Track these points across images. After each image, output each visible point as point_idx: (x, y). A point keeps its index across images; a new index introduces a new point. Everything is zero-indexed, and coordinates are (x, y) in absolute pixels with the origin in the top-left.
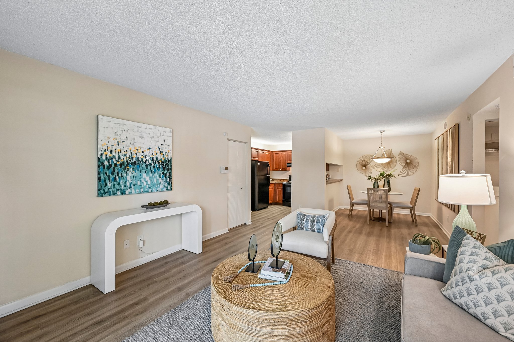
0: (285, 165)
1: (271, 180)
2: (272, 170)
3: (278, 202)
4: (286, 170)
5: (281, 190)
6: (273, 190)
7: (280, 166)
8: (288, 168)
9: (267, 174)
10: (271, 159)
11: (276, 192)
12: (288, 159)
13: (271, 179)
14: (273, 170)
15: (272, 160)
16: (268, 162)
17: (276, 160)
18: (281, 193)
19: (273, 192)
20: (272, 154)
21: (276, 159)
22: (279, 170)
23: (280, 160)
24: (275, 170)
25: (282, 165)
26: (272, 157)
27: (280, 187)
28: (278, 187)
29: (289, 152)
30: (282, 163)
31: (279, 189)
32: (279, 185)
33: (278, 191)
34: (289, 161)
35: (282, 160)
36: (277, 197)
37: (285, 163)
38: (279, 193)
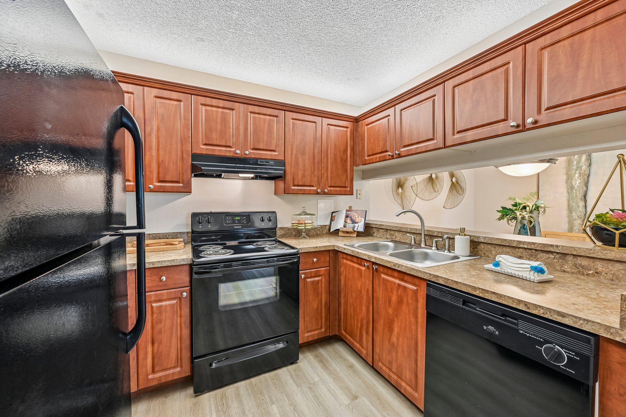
0: (179, 165)
3: (154, 383)
4: (186, 190)
5: (173, 306)
12: (199, 137)
27: (165, 291)
28: (154, 289)
29: (203, 102)
30: (161, 153)
31: (164, 303)
32: (164, 278)
33: (156, 317)
34: (206, 144)
35: (158, 137)
36: (146, 354)
37: (179, 154)
38: (161, 328)
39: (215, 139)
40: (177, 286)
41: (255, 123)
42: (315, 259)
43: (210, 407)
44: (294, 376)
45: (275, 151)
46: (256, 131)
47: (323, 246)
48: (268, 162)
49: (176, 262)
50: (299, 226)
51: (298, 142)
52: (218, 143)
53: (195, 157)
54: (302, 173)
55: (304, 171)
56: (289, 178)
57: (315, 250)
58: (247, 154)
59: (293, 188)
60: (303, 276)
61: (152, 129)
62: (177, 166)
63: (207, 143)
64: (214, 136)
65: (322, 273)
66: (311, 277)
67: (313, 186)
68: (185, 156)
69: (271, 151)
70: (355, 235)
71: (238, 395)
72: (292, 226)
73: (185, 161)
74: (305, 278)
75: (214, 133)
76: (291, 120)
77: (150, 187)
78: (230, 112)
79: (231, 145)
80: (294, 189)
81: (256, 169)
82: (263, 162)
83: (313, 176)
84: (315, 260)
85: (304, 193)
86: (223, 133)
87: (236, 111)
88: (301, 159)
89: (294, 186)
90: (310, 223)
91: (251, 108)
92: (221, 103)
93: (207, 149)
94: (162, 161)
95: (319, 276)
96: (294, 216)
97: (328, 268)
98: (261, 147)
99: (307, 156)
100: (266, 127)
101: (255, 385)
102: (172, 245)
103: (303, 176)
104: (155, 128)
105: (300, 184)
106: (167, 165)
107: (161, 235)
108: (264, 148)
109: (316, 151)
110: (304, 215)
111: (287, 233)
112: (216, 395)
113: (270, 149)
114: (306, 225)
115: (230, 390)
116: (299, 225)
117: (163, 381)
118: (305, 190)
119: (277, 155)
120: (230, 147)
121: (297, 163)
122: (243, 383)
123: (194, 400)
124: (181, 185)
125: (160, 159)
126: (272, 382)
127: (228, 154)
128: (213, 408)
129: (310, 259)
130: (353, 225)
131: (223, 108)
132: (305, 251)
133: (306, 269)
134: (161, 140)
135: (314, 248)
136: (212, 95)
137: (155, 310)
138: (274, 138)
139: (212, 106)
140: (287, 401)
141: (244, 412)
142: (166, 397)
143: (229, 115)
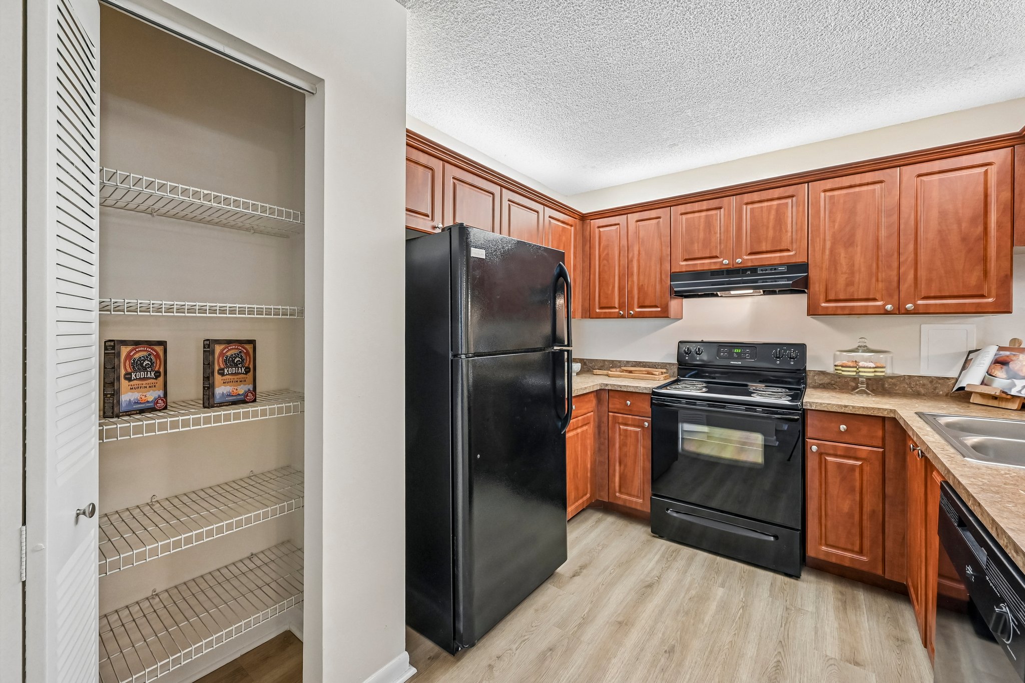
0: (658, 287)
1: (576, 367)
2: (584, 316)
3: (620, 503)
4: (664, 314)
5: (637, 433)
6: (590, 429)
7: (630, 292)
8: (674, 304)
9: (555, 339)
10: (579, 259)
11: (610, 443)
12: (679, 253)
13: (576, 361)
14: (589, 314)
15: (583, 261)
16: (561, 256)
17: (605, 259)
18: (641, 450)
19: (590, 442)
20: (583, 230)
21: (603, 256)
22: (623, 317)
23: (630, 262)
24: (598, 317)
25: (640, 289)
26: (584, 245)
27: (630, 416)
28: (622, 412)
29: (683, 211)
30: (642, 277)
31: (629, 428)
32: (629, 403)
33: (623, 439)
34: (686, 260)
35: (639, 261)
36: (614, 471)
37: (658, 276)
38: (626, 451)
39: (697, 251)
40: (640, 415)
41: (753, 217)
42: (845, 426)
43: (659, 550)
44: (777, 587)
45: (788, 250)
46: (754, 228)
47: (863, 407)
48: (775, 269)
49: (640, 390)
50: (843, 371)
51: (836, 227)
52: (699, 256)
53: (674, 276)
54: (846, 278)
55: (852, 273)
56: (817, 289)
57: (842, 411)
58: (739, 262)
59: (823, 305)
60: (814, 448)
61: (633, 254)
62: (656, 288)
63: (687, 257)
64: (696, 248)
65: (860, 455)
66: (836, 456)
67: (874, 300)
68: (663, 277)
69: (781, 251)
70: (1015, 405)
71: (691, 559)
72: (836, 370)
73: (663, 283)
74: (821, 454)
75: (696, 245)
76: (822, 194)
77: (631, 313)
78: (718, 211)
79: (718, 256)
80: (827, 308)
81: (756, 281)
82: (766, 270)
83: (874, 280)
84: (843, 427)
85: (852, 313)
86: (706, 243)
87: (725, 209)
88: (843, 255)
89: (828, 301)
90: (870, 368)
91: (747, 198)
92: (705, 205)
93: (686, 265)
94: (642, 285)
95: (857, 459)
96: (838, 353)
97: (881, 450)
98: (764, 249)
99: (859, 248)
100: (772, 217)
101: (717, 563)
102: (653, 375)
103: (849, 283)
104: (636, 253)
105: (842, 297)
106: (646, 289)
107: (651, 364)
108: (769, 249)
109: (883, 233)
110: (864, 351)
111: (836, 382)
112: (671, 546)
113: (778, 248)
114: (860, 369)
115: (686, 551)
116: (844, 369)
117: (628, 505)
118: (853, 307)
119: (791, 256)
120: (716, 257)
121: (834, 261)
122: (706, 554)
123: (650, 538)
124: (659, 309)
125: (641, 284)
126: (740, 573)
127: (713, 267)
128: (660, 552)
129: (833, 424)
130: (1009, 381)
131: (708, 210)
132: (818, 408)
133: (823, 438)
134: (641, 265)
135: (841, 406)
136: (693, 200)
137: (621, 432)
138: (787, 231)
139: (694, 212)
140: (742, 596)
141: (686, 572)
142: (631, 523)
143: (714, 218)
